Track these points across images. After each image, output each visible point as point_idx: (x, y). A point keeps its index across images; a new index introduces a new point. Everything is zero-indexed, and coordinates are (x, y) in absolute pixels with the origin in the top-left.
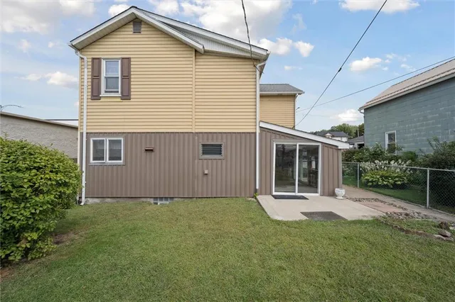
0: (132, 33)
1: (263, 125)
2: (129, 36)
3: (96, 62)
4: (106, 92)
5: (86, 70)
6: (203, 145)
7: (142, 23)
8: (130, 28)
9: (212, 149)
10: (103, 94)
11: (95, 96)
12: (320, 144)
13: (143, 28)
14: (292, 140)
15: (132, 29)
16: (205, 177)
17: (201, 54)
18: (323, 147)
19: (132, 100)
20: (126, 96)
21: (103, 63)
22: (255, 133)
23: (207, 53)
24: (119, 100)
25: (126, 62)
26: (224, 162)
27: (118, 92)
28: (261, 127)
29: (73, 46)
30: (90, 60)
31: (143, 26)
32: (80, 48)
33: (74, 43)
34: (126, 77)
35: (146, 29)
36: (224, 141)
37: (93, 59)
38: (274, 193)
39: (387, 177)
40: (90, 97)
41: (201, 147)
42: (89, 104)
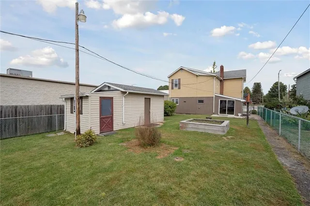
3: (173, 80)
5: (170, 82)
8: (181, 71)
9: (201, 101)
10: (174, 88)
11: (172, 88)
12: (235, 100)
13: (184, 71)
14: (225, 99)
16: (199, 109)
17: (198, 76)
19: (181, 89)
20: (179, 88)
22: (213, 97)
23: (200, 75)
25: (179, 80)
26: (204, 105)
27: (177, 87)
28: (215, 95)
30: (171, 80)
32: (169, 77)
34: (179, 83)
36: (204, 99)
38: (219, 114)
41: (198, 101)
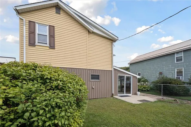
0: (55, 13)
1: (115, 68)
2: (53, 14)
3: (32, 24)
4: (38, 42)
5: (24, 27)
6: (91, 75)
7: (61, 9)
8: (54, 10)
9: (95, 77)
11: (32, 44)
12: (132, 76)
13: (61, 12)
14: (124, 74)
15: (55, 11)
16: (93, 89)
17: (90, 33)
18: (133, 77)
19: (55, 49)
20: (52, 47)
21: (37, 25)
22: (112, 71)
23: (93, 33)
24: (48, 48)
26: (100, 82)
27: (47, 44)
28: (114, 68)
29: (16, 10)
30: (28, 22)
31: (61, 11)
32: (19, 12)
33: (18, 8)
34: (52, 36)
35: (63, 13)
36: (100, 73)
37: (30, 21)
38: (118, 95)
39: (145, 88)
40: (28, 44)
41: (90, 76)
42: (27, 48)
